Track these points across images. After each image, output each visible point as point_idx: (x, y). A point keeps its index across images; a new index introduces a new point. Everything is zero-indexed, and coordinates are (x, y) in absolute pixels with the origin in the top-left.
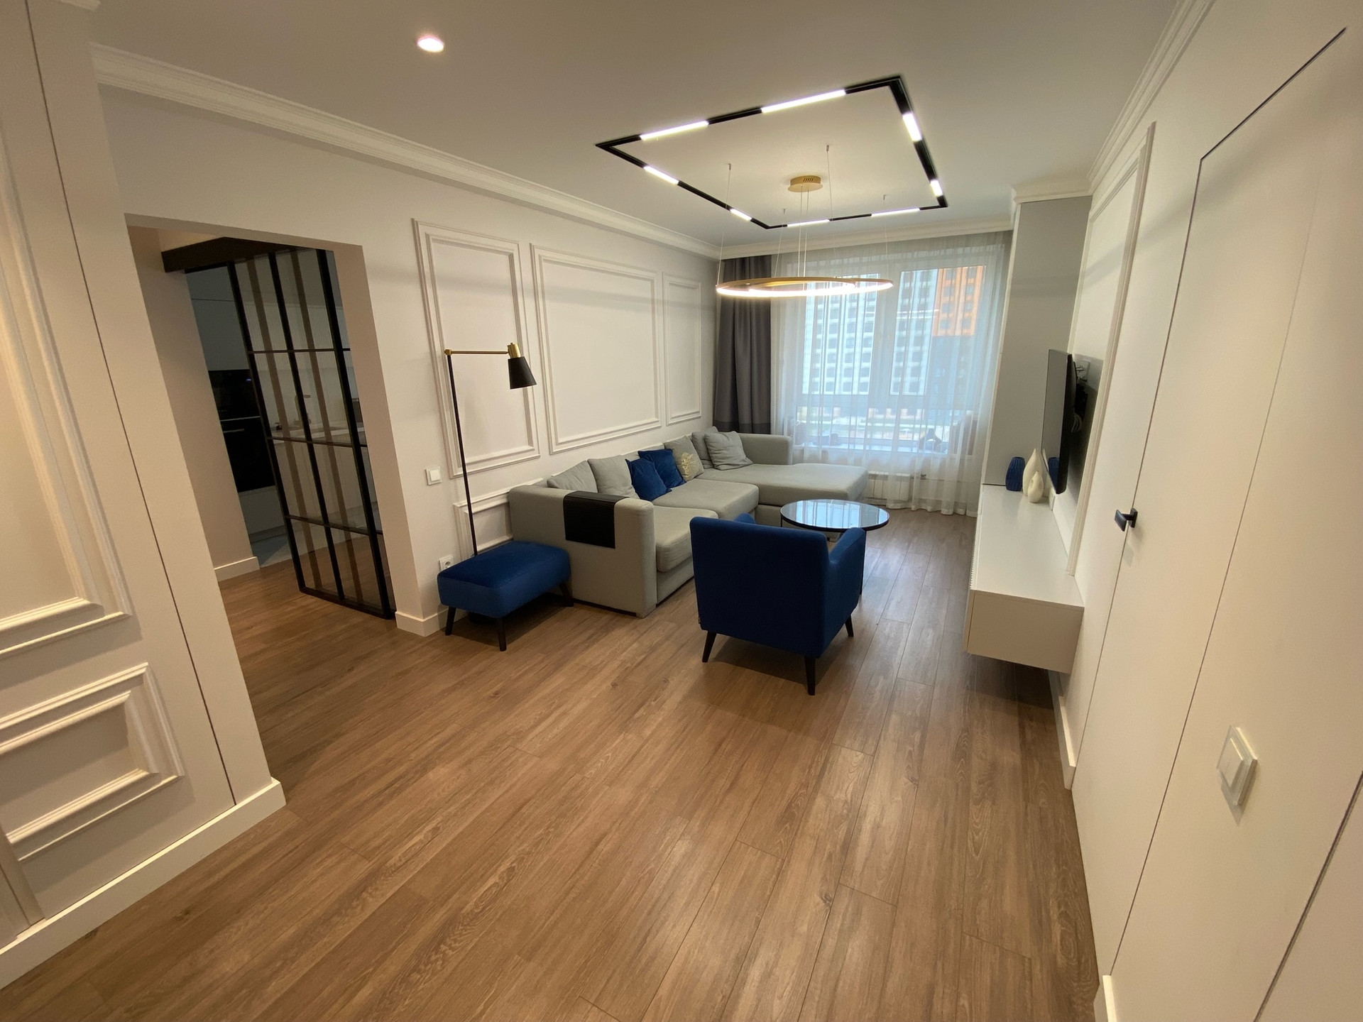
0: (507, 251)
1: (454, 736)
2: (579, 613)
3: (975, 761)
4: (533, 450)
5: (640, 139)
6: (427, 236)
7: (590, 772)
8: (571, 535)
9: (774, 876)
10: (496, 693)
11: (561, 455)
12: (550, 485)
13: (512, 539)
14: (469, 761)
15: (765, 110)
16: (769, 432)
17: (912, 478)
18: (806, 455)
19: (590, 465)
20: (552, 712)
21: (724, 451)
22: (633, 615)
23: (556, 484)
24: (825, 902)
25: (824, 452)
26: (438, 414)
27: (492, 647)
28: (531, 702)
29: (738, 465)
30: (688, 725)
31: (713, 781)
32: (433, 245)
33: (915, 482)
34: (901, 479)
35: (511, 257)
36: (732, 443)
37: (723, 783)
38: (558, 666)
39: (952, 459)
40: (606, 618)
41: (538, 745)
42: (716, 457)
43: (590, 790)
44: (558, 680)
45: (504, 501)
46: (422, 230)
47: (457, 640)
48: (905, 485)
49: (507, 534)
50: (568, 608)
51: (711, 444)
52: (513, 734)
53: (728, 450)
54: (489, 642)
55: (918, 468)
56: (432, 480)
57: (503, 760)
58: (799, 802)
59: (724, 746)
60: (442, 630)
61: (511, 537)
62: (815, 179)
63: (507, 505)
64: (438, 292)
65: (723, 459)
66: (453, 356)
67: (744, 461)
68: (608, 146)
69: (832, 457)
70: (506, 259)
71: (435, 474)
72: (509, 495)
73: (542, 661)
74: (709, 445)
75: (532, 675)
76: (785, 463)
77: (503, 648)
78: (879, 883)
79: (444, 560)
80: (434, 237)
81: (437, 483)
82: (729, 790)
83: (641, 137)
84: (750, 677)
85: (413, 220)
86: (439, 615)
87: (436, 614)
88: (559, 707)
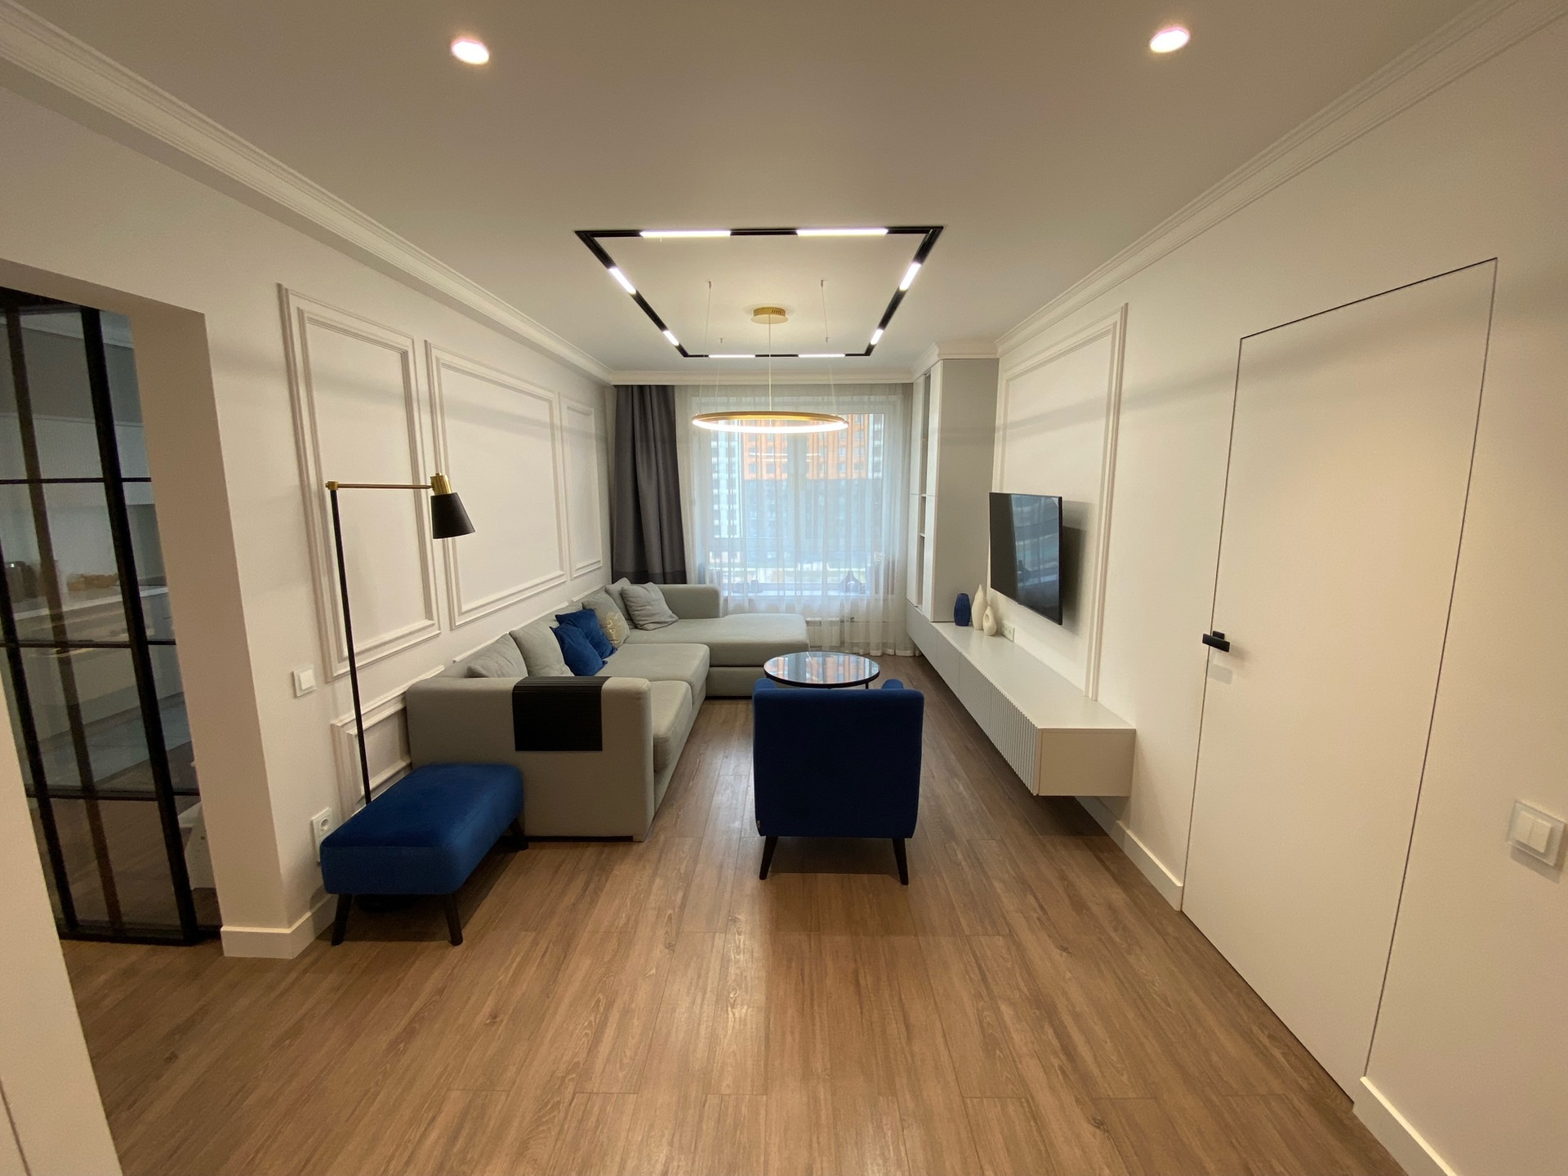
0: (399, 346)
1: (464, 1114)
2: (546, 856)
3: (1095, 909)
4: (433, 625)
5: (639, 236)
6: (301, 313)
7: (724, 1084)
8: (525, 741)
9: (1032, 1123)
10: (494, 1017)
11: (468, 627)
12: (472, 674)
13: (410, 765)
14: (523, 1148)
15: (801, 233)
16: (685, 582)
17: (842, 622)
18: (731, 605)
19: (515, 639)
20: (606, 1018)
21: (648, 607)
22: (628, 840)
23: (483, 672)
24: (1099, 1128)
25: (750, 600)
26: (310, 583)
27: (434, 944)
28: (562, 1010)
29: (665, 622)
30: (802, 970)
31: (884, 1032)
32: (308, 326)
33: (847, 625)
34: (832, 623)
35: (404, 355)
36: (651, 595)
37: (895, 1029)
38: (567, 943)
39: (877, 600)
40: (590, 853)
41: (621, 1075)
42: (639, 615)
43: (744, 1110)
44: (581, 967)
45: (399, 707)
46: (294, 303)
47: (358, 951)
48: (836, 629)
49: (402, 758)
50: (521, 853)
51: (631, 599)
52: (568, 1072)
53: (652, 605)
54: (422, 936)
55: (847, 610)
56: (304, 687)
57: (581, 1121)
58: (988, 1019)
59: (862, 982)
60: (320, 937)
61: (408, 761)
62: (780, 311)
63: (403, 713)
64: (315, 393)
65: (648, 616)
66: (340, 492)
67: (672, 617)
68: (588, 237)
69: (763, 606)
70: (396, 358)
71: (308, 678)
72: (404, 696)
73: (535, 943)
74: (628, 601)
75: (534, 968)
76: (717, 616)
77: (456, 940)
78: (1125, 1078)
79: (317, 817)
80: (311, 316)
81: (309, 692)
82: (909, 1039)
83: (642, 234)
84: (827, 883)
85: (279, 286)
86: (313, 914)
87: (308, 914)
88: (610, 1006)
